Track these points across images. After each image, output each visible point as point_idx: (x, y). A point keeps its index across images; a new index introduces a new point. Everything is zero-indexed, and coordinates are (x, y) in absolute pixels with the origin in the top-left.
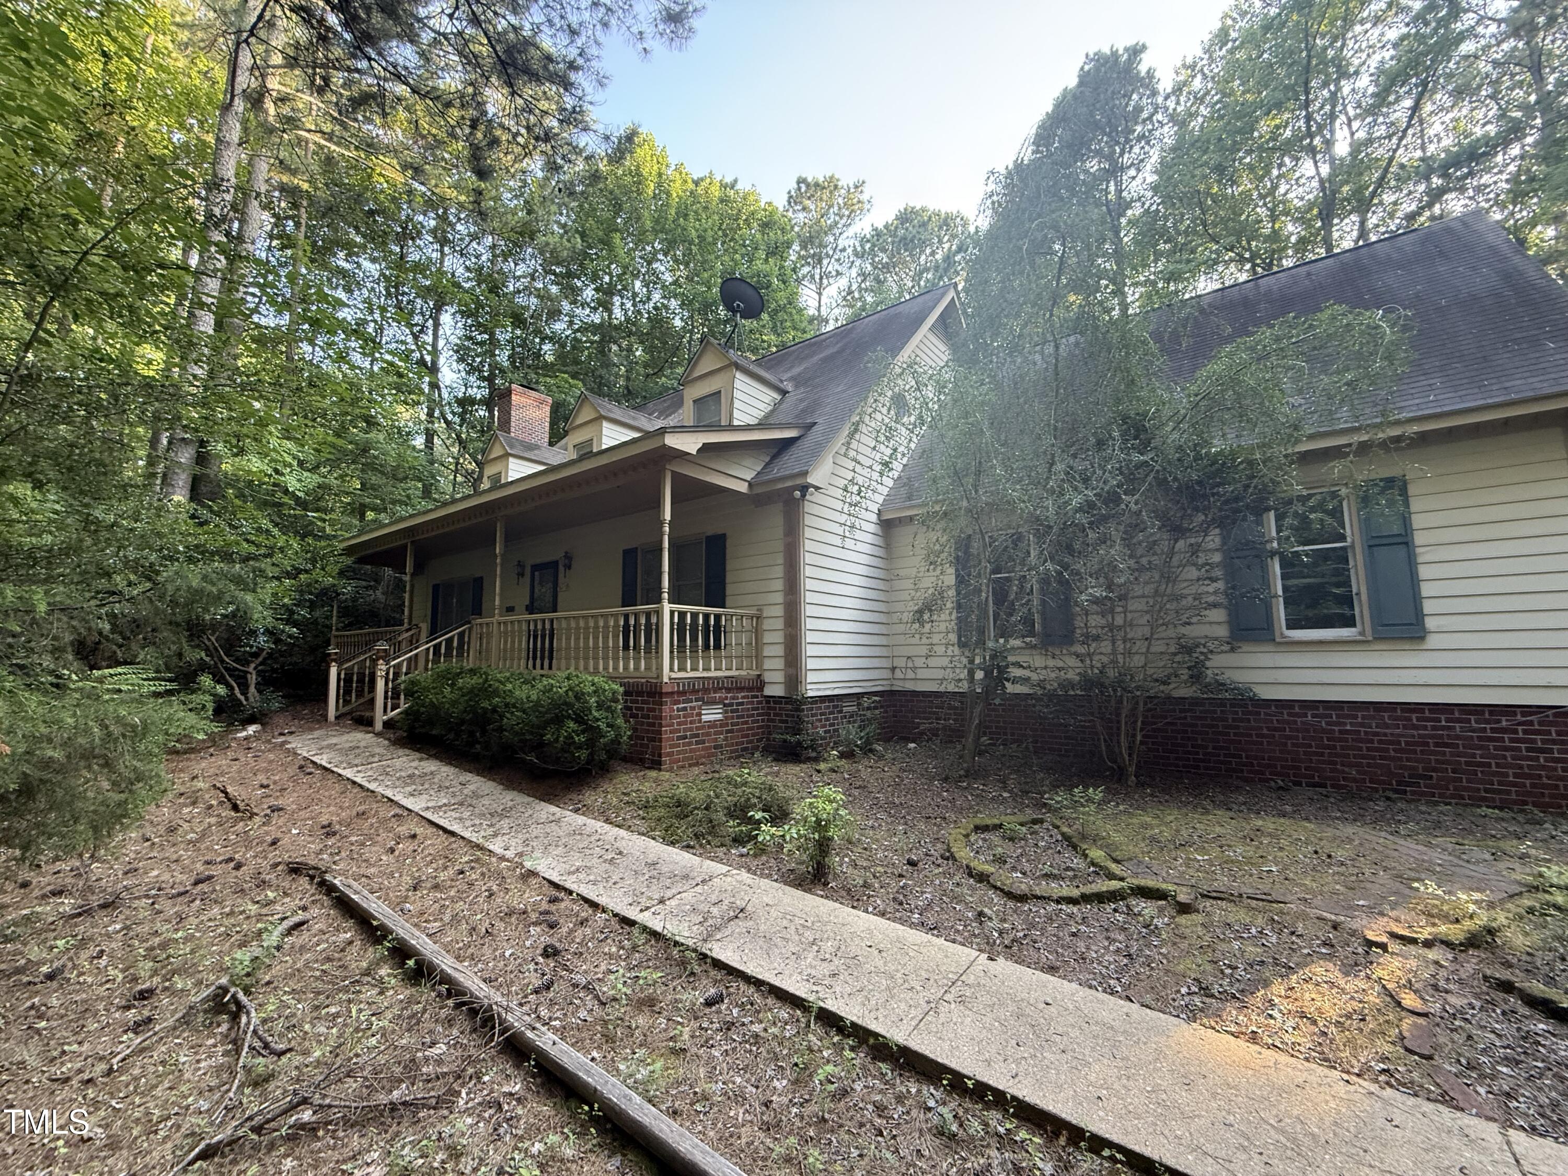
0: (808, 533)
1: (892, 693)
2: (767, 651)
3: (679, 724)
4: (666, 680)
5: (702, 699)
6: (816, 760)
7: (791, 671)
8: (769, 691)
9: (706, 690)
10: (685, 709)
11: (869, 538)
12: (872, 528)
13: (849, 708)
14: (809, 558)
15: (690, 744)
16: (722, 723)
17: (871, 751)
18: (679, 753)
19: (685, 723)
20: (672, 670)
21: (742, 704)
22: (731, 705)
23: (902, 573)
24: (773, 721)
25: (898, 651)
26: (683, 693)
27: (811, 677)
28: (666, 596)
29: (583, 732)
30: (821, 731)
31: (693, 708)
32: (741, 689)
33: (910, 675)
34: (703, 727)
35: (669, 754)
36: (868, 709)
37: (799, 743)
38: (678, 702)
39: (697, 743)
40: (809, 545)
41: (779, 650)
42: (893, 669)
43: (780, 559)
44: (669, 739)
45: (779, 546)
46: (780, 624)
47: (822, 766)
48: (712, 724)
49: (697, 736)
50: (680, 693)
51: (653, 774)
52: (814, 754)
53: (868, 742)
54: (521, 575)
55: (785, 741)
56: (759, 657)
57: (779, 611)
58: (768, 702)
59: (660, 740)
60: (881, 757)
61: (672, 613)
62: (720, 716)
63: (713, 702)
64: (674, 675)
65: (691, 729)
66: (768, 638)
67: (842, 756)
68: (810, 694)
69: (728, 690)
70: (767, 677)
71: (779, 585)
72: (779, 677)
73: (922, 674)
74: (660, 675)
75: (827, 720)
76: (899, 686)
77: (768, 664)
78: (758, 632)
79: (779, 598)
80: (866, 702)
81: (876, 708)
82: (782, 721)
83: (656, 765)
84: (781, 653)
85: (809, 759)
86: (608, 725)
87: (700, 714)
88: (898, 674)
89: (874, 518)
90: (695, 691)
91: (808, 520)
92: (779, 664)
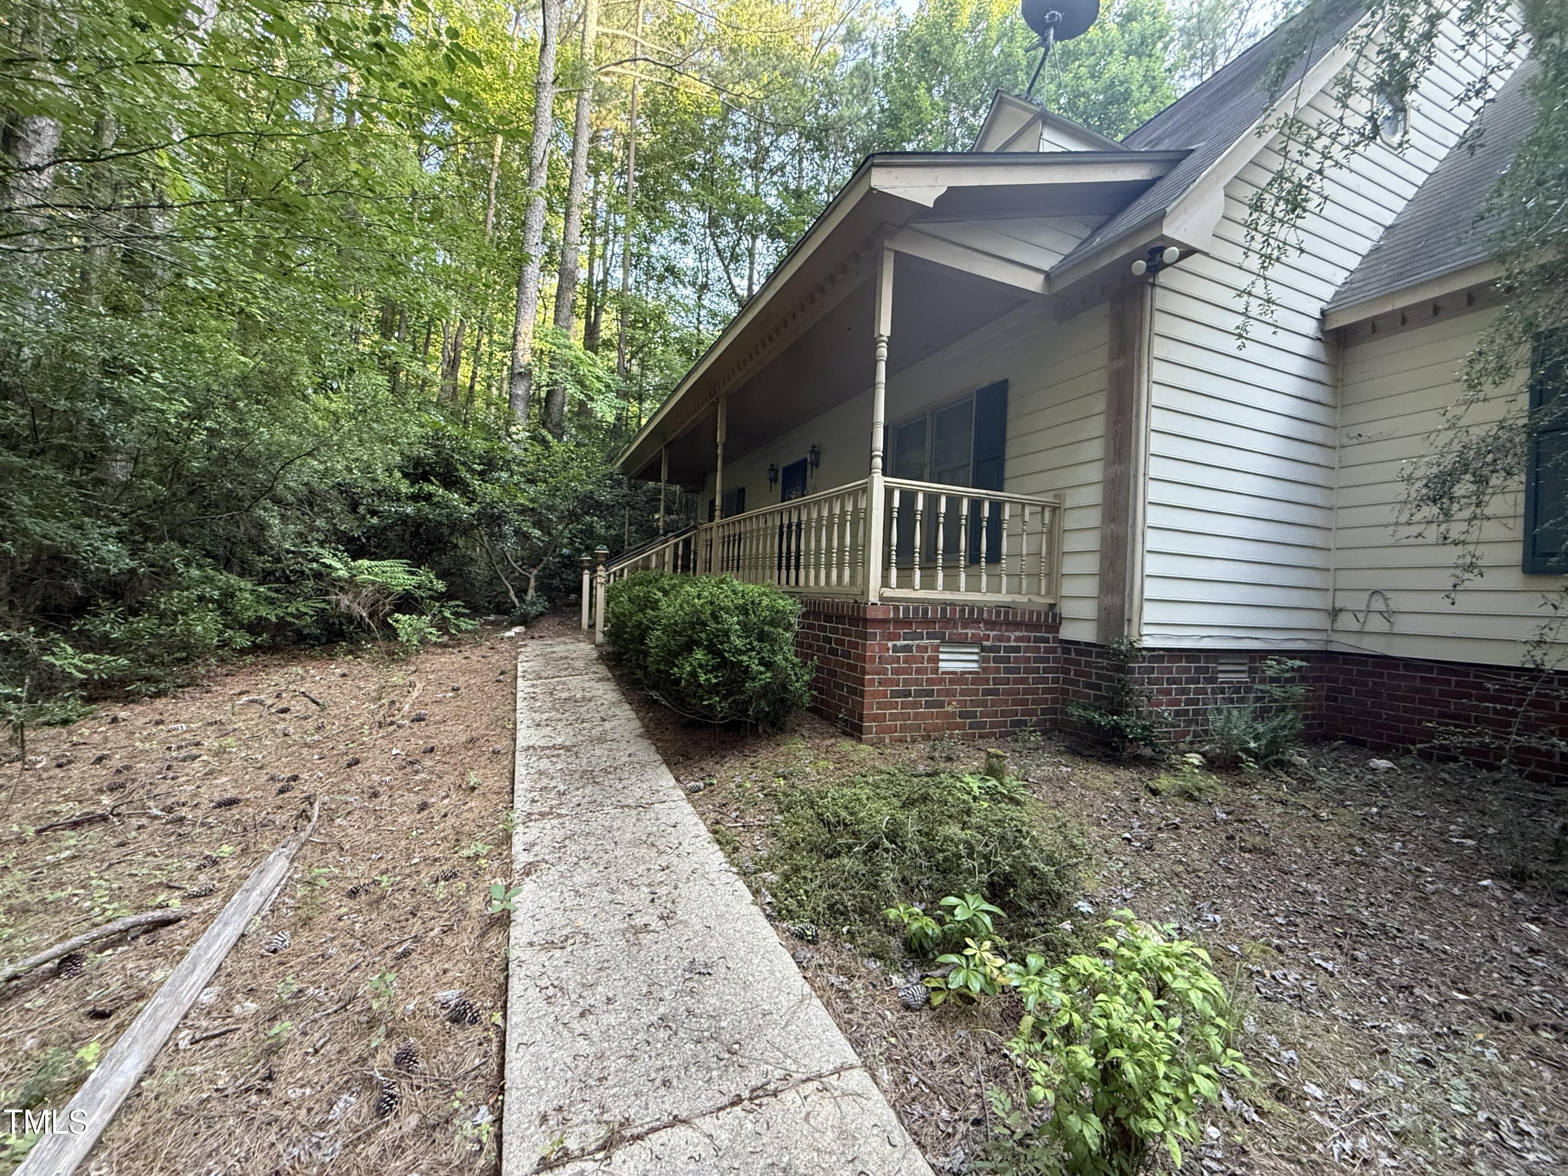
0: (1160, 348)
1: (1325, 657)
2: (1070, 566)
3: (896, 672)
4: (873, 598)
5: (942, 637)
6: (1152, 764)
7: (1109, 600)
8: (1068, 632)
9: (947, 622)
10: (907, 649)
11: (1297, 365)
12: (1304, 346)
13: (1230, 675)
14: (1159, 396)
15: (916, 705)
16: (977, 678)
17: (1280, 764)
18: (894, 717)
19: (907, 671)
20: (885, 583)
21: (1016, 649)
22: (996, 649)
23: (1368, 430)
24: (1075, 683)
25: (1345, 580)
26: (906, 623)
27: (1151, 613)
28: (878, 462)
29: (715, 669)
30: (1167, 712)
31: (925, 649)
32: (1016, 625)
33: (1377, 623)
34: (941, 681)
35: (875, 718)
36: (1273, 680)
37: (1118, 731)
38: (897, 637)
39: (928, 705)
40: (1160, 372)
41: (1091, 564)
42: (1335, 613)
43: (1100, 404)
44: (876, 694)
45: (1100, 379)
46: (1093, 518)
47: (1164, 782)
48: (958, 678)
49: (930, 693)
50: (897, 622)
51: (846, 745)
52: (1148, 752)
53: (1274, 745)
54: (774, 480)
55: (1090, 722)
56: (1054, 576)
57: (1093, 495)
58: (1066, 651)
59: (862, 694)
60: (1305, 782)
61: (889, 492)
62: (974, 666)
63: (962, 642)
64: (888, 593)
65: (917, 682)
66: (1071, 543)
67: (1212, 765)
68: (1148, 643)
69: (991, 625)
70: (1068, 609)
71: (1096, 449)
72: (1088, 609)
73: (1404, 624)
74: (865, 592)
75: (1184, 692)
76: (1343, 644)
77: (1068, 588)
78: (1053, 534)
79: (1095, 472)
80: (1271, 667)
81: (1291, 680)
82: (1088, 685)
83: (854, 731)
84: (1095, 569)
85: (1136, 761)
86: (762, 662)
87: (936, 660)
88: (1346, 622)
89: (1310, 327)
90: (926, 622)
91: (1162, 324)
92: (1090, 587)
